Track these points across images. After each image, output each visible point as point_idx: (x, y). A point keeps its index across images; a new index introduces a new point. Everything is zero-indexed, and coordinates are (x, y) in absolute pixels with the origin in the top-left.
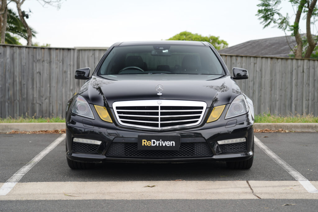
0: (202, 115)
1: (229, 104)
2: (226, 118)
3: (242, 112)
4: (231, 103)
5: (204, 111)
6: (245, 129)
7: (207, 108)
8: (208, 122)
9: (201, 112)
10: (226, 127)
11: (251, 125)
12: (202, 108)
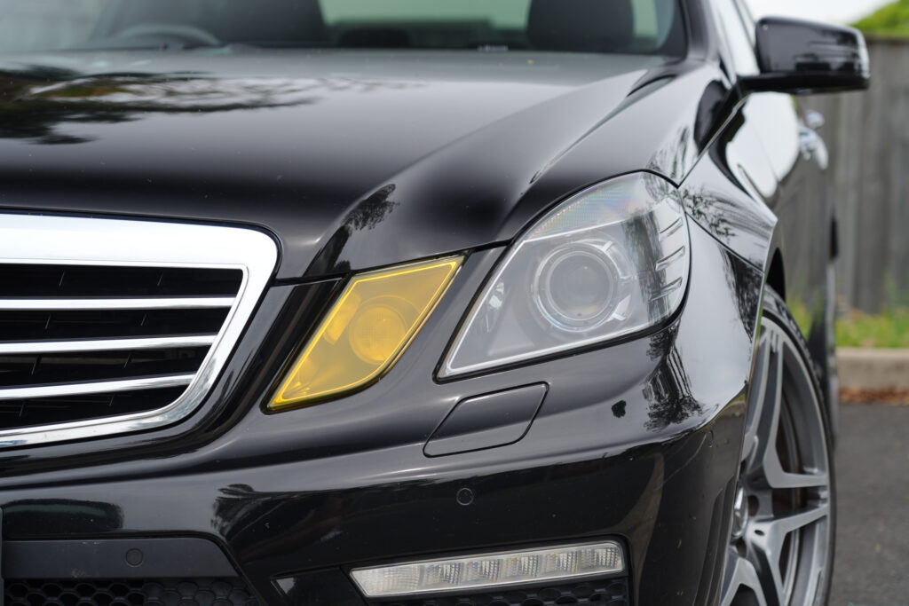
0: (221, 345)
1: (493, 253)
2: (449, 369)
3: (615, 315)
4: (509, 244)
5: (241, 306)
6: (638, 459)
7: (273, 281)
8: (279, 399)
9: (212, 320)
10: (435, 446)
11: (693, 421)
12: (228, 281)
